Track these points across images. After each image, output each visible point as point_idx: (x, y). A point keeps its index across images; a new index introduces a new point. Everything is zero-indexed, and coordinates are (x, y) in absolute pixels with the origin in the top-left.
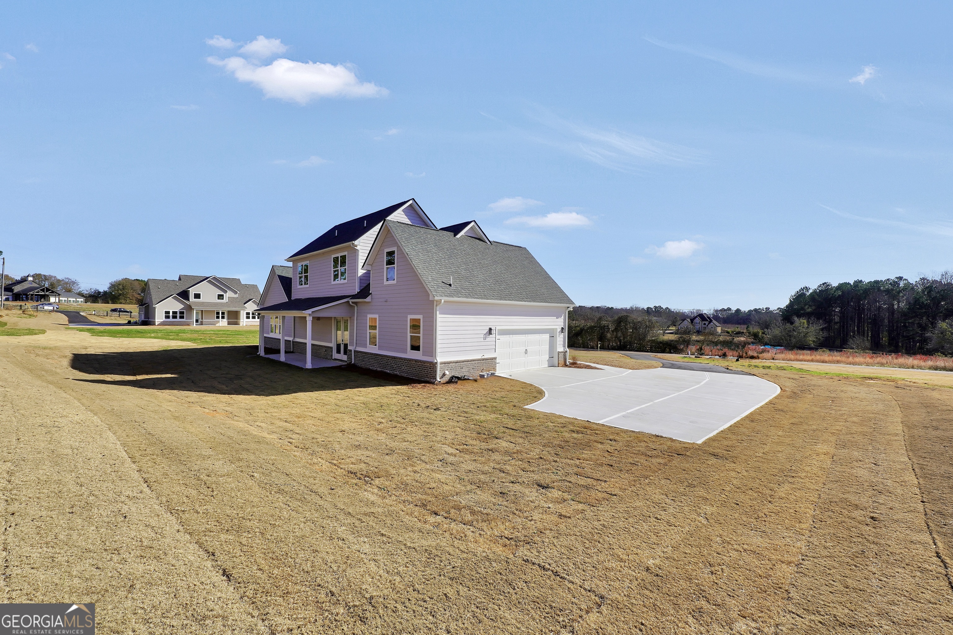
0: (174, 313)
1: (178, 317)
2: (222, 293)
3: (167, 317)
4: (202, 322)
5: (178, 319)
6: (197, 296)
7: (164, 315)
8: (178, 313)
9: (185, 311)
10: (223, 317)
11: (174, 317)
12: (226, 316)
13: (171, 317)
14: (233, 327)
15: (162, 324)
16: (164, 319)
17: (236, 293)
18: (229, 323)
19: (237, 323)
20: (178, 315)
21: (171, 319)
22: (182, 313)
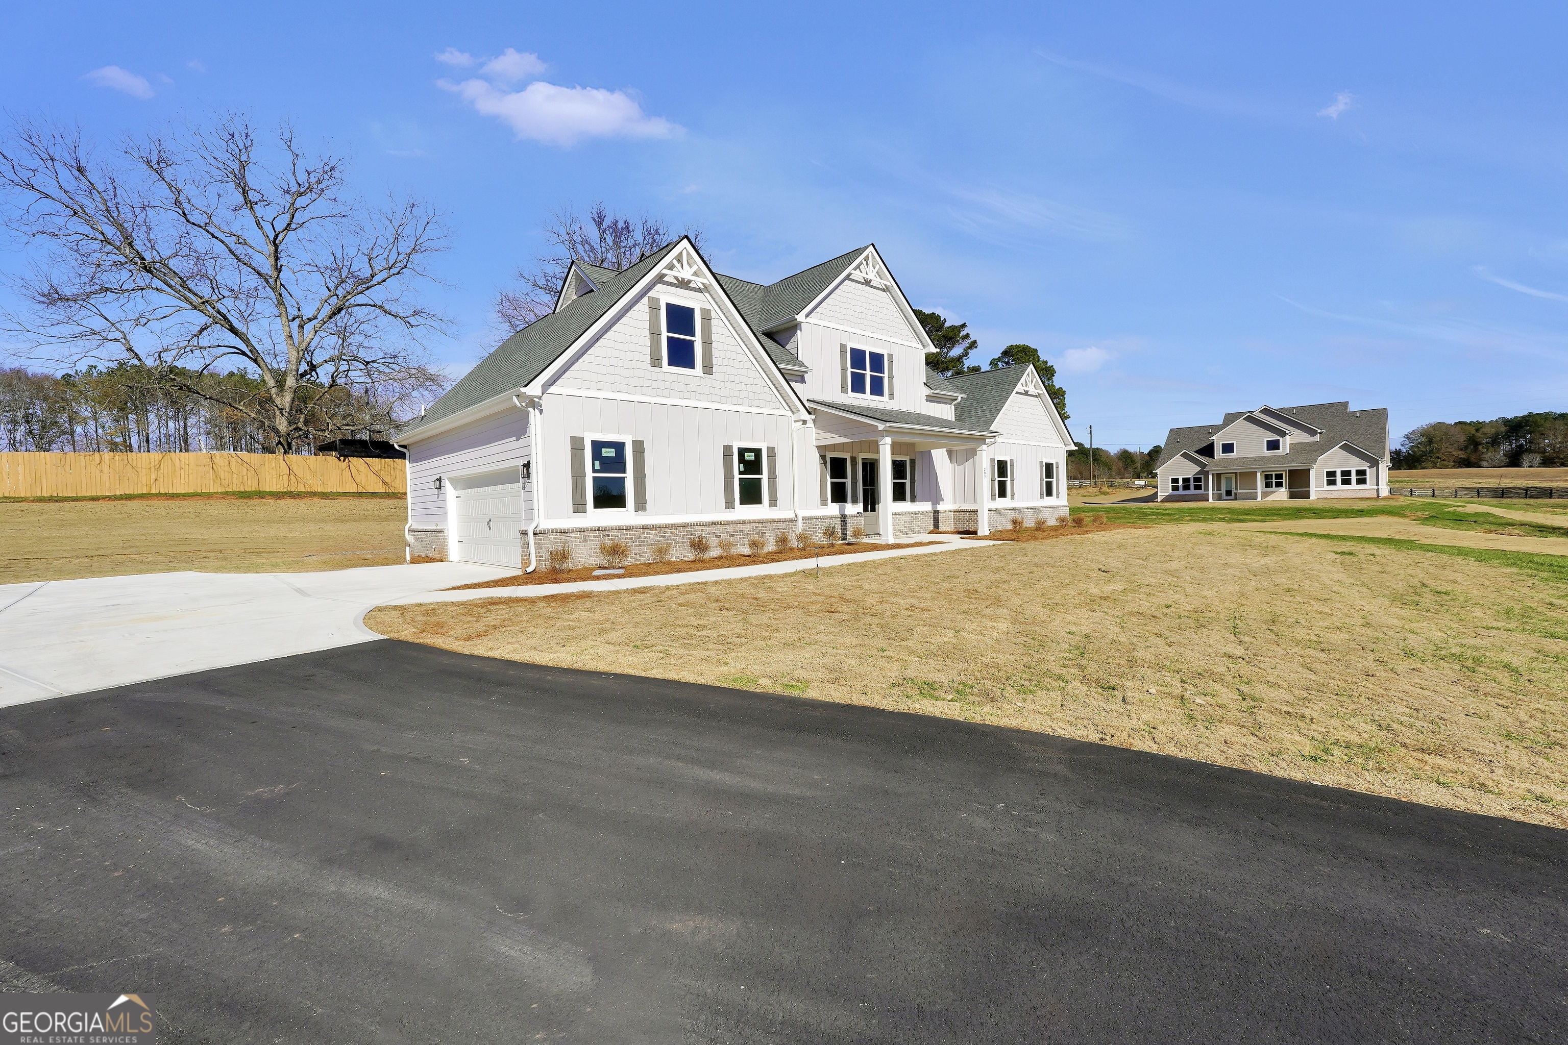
0: (1186, 480)
1: (1192, 487)
2: (1275, 437)
3: (1175, 488)
4: (1236, 494)
5: (1192, 491)
6: (1228, 448)
7: (1171, 485)
8: (1192, 481)
9: (1202, 476)
10: (1279, 485)
11: (1186, 488)
12: (1285, 480)
13: (1181, 488)
14: (1299, 503)
15: (1168, 499)
16: (1171, 491)
17: (1313, 433)
18: (1292, 496)
19: (1307, 496)
20: (1192, 484)
21: (1181, 492)
22: (1197, 480)
